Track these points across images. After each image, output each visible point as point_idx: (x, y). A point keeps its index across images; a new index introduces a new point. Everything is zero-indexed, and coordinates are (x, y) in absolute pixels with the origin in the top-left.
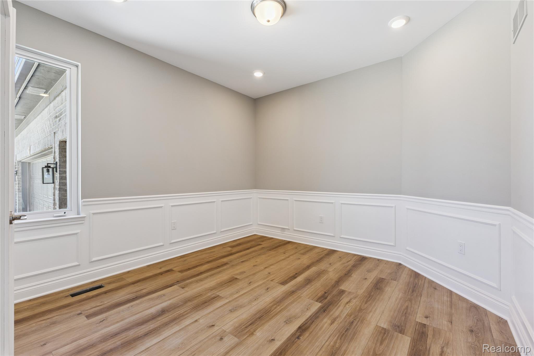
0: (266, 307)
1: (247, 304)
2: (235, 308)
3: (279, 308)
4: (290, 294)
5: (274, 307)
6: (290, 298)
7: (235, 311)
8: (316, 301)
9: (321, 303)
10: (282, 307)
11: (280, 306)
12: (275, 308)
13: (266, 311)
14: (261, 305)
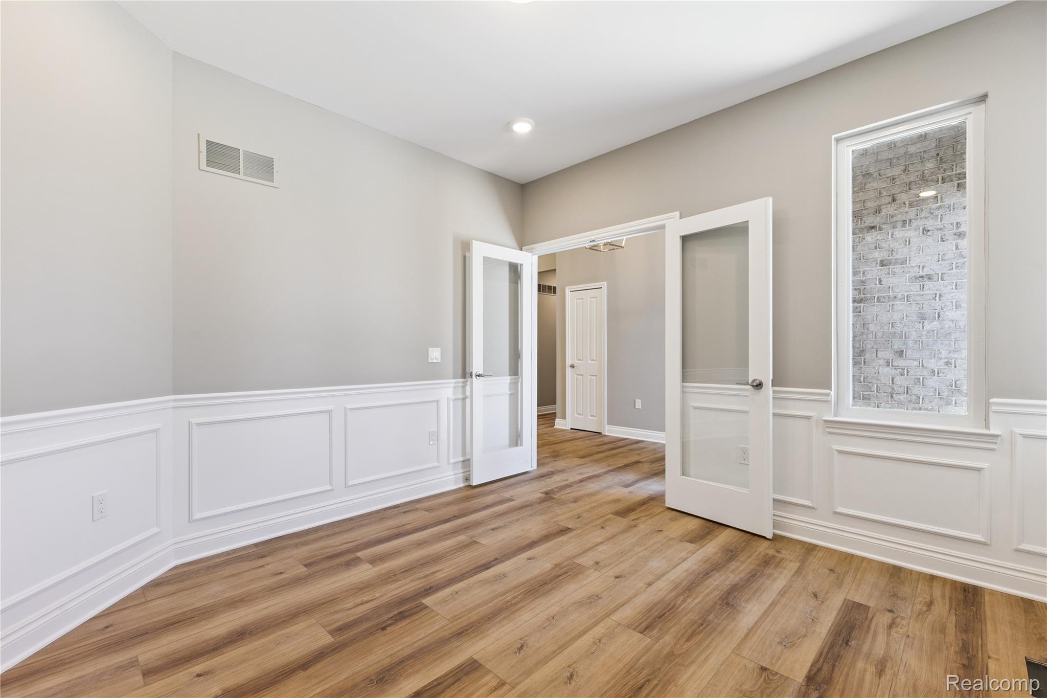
0: (532, 601)
1: (570, 608)
2: (591, 602)
3: (509, 597)
4: (471, 627)
5: (516, 600)
6: (474, 618)
7: (591, 596)
8: (428, 607)
9: (422, 602)
10: (502, 598)
11: (504, 601)
12: (515, 598)
13: (533, 593)
14: (540, 604)
